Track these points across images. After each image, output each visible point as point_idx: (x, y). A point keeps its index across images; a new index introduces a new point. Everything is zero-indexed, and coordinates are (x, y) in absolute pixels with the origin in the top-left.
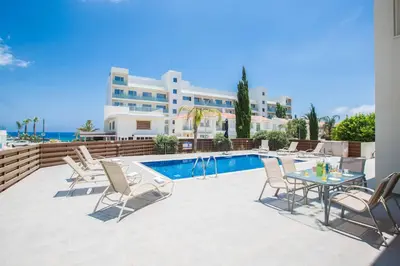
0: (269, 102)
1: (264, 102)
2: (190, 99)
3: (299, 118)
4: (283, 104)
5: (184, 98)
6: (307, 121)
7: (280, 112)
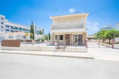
0: (37, 30)
1: (36, 30)
2: (9, 27)
3: (46, 35)
4: (41, 30)
5: (6, 26)
6: (48, 36)
7: (41, 33)
